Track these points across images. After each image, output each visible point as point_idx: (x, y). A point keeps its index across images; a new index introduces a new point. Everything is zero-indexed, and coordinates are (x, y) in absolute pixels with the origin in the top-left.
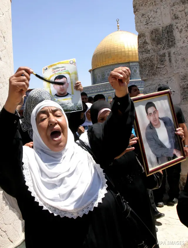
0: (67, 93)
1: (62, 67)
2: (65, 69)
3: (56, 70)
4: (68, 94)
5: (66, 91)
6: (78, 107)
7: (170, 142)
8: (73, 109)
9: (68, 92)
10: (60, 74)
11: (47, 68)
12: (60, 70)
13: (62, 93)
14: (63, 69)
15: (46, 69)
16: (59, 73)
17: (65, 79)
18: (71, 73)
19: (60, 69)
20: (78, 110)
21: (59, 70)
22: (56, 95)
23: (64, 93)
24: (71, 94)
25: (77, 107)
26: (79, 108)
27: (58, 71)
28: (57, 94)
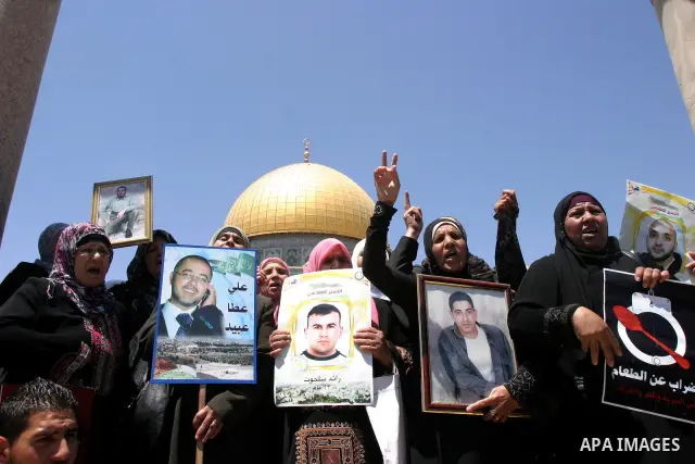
0: (335, 352)
1: (335, 285)
2: (340, 291)
3: (318, 290)
4: (338, 353)
5: (333, 347)
6: (361, 392)
7: (494, 371)
8: (346, 397)
12: (328, 293)
13: (323, 349)
14: (336, 289)
16: (323, 297)
18: (352, 300)
19: (329, 289)
20: (358, 401)
21: (326, 292)
22: (305, 353)
23: (328, 352)
24: (346, 354)
25: (357, 393)
26: (361, 396)
27: (322, 292)
28: (310, 352)
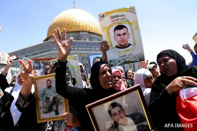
0: (128, 44)
1: (121, 16)
2: (125, 18)
3: (115, 19)
4: (130, 45)
5: (127, 42)
6: (141, 57)
8: (136, 60)
9: (129, 42)
10: (119, 24)
11: (104, 15)
12: (120, 20)
13: (123, 44)
14: (123, 17)
15: (102, 17)
16: (118, 22)
17: (126, 29)
18: (131, 22)
19: (120, 18)
22: (117, 47)
23: (125, 45)
24: (133, 44)
25: (139, 58)
26: (141, 59)
27: (118, 20)
